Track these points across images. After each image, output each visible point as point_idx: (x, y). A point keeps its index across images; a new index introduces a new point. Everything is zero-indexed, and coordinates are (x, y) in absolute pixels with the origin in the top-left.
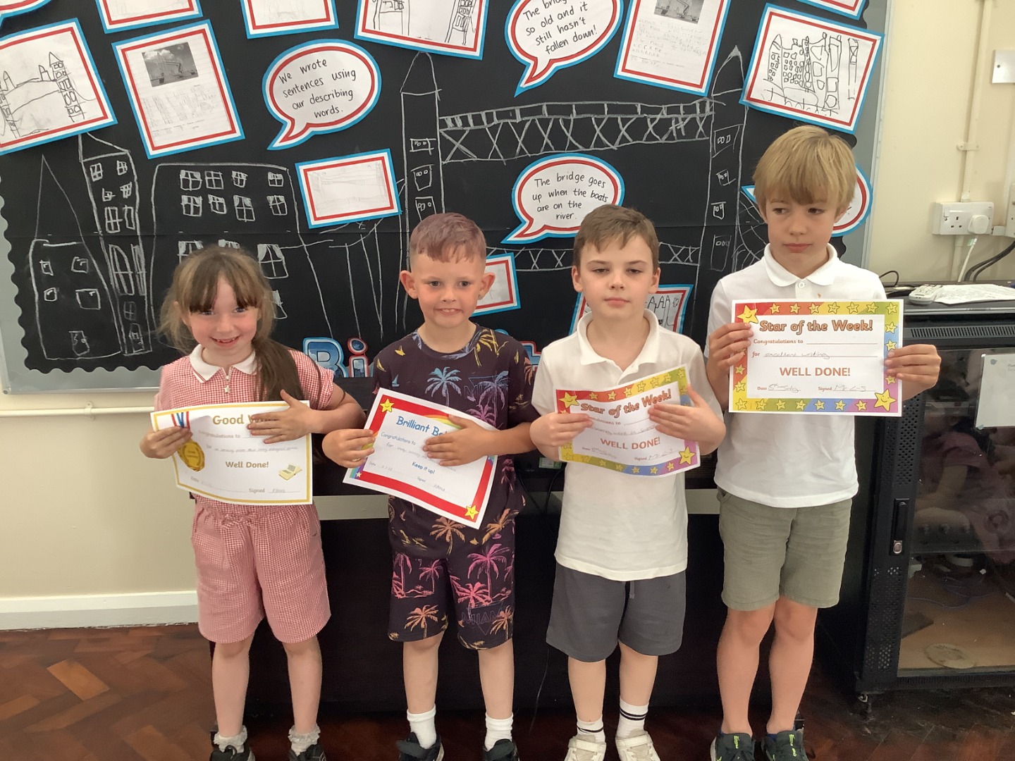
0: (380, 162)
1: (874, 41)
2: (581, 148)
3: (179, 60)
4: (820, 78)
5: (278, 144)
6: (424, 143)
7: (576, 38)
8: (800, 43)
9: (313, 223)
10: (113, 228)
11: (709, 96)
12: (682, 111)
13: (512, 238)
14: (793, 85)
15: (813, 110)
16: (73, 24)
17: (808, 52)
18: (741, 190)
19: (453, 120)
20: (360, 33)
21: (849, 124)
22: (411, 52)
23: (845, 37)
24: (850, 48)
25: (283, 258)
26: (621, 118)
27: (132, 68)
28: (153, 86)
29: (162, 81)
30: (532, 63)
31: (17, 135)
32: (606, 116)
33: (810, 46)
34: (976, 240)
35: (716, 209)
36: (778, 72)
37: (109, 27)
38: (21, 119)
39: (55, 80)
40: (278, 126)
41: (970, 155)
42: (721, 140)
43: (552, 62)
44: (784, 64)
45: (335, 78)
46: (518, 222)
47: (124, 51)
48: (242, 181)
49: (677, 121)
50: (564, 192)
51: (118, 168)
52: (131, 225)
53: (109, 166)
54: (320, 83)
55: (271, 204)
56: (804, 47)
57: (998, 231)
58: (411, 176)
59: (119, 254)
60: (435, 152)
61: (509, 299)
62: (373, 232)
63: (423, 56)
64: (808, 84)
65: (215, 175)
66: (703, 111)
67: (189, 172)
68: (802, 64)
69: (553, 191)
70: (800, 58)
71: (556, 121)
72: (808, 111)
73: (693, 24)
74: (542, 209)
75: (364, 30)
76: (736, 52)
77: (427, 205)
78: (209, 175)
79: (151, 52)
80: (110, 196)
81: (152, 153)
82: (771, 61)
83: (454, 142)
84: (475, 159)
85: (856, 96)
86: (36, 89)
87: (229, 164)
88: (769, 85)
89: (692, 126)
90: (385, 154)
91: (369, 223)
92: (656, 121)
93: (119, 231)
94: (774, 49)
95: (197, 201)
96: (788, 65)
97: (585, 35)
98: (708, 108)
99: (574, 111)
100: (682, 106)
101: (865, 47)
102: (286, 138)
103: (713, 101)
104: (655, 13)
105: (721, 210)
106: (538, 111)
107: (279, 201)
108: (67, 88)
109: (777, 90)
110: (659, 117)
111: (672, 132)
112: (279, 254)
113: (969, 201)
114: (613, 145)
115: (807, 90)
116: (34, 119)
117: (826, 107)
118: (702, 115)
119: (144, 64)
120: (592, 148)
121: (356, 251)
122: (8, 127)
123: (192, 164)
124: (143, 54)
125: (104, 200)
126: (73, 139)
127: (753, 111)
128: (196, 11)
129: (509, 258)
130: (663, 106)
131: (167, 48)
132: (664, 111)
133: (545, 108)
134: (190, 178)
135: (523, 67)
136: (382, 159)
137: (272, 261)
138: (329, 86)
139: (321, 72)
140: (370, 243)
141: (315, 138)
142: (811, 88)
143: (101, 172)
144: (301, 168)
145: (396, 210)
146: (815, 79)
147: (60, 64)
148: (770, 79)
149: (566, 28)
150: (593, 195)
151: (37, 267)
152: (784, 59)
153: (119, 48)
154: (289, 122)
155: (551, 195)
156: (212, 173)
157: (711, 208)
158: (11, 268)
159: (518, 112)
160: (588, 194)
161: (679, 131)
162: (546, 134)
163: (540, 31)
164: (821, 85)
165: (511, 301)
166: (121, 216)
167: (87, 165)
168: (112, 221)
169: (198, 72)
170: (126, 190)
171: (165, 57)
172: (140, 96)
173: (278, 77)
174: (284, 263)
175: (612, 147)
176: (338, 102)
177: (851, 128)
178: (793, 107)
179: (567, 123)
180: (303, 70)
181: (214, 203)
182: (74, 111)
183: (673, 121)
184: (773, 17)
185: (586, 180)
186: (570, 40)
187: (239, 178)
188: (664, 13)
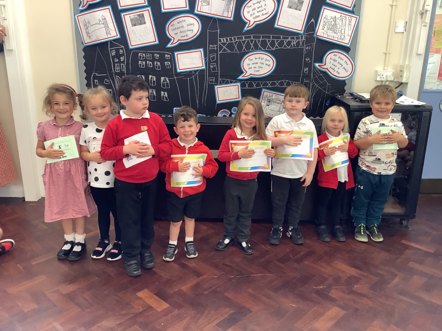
0: (200, 52)
1: (357, 18)
2: (263, 49)
3: (141, 19)
4: (339, 29)
5: (169, 46)
6: (214, 47)
7: (263, 15)
8: (333, 18)
9: (179, 71)
10: (117, 70)
11: (304, 34)
12: (295, 39)
13: (240, 78)
14: (330, 31)
15: (336, 39)
16: (109, 7)
17: (335, 21)
18: (313, 64)
19: (223, 39)
20: (196, 12)
21: (348, 44)
22: (211, 18)
23: (347, 17)
24: (349, 20)
25: (169, 82)
26: (276, 40)
27: (126, 21)
28: (132, 26)
29: (135, 25)
30: (249, 22)
31: (91, 40)
32: (271, 39)
33: (336, 19)
34: (388, 82)
35: (305, 70)
36: (326, 27)
37: (120, 8)
38: (92, 35)
39: (103, 24)
40: (170, 40)
41: (387, 55)
42: (307, 48)
43: (255, 22)
44: (328, 24)
45: (188, 25)
46: (242, 72)
47: (124, 15)
48: (157, 57)
49: (294, 42)
50: (257, 63)
51: (120, 52)
52: (123, 70)
53: (117, 51)
54: (183, 27)
55: (166, 65)
56: (334, 19)
57: (396, 80)
58: (209, 56)
59: (119, 78)
60: (217, 49)
61: (238, 97)
62: (197, 75)
63: (215, 19)
64: (335, 31)
65: (149, 55)
66: (302, 39)
67: (142, 54)
68: (333, 25)
69: (254, 63)
70: (333, 23)
71: (255, 41)
72: (335, 40)
73: (299, 11)
74: (250, 68)
75: (197, 11)
76: (313, 20)
77: (214, 66)
78: (148, 55)
79: (132, 16)
80: (117, 60)
81: (131, 47)
82: (324, 23)
83: (223, 46)
84: (230, 52)
85: (350, 35)
86: (97, 27)
87: (154, 52)
88: (323, 31)
89: (298, 43)
90: (202, 50)
91: (195, 71)
92: (287, 41)
93: (119, 71)
94: (325, 20)
95: (143, 63)
96: (329, 25)
97: (265, 14)
98: (303, 38)
99: (261, 38)
100: (295, 37)
101: (354, 20)
102: (172, 44)
103: (305, 36)
104: (288, 8)
105: (307, 71)
106: (250, 37)
107: (168, 63)
108: (107, 26)
109: (325, 33)
110: (288, 40)
111: (292, 45)
112: (167, 80)
113: (386, 70)
114: (273, 48)
115: (335, 33)
116: (96, 35)
117: (341, 38)
118: (302, 40)
119: (130, 20)
120: (266, 49)
121: (191, 80)
122: (88, 37)
123: (143, 51)
124: (130, 16)
125: (115, 61)
126: (107, 42)
127: (318, 39)
128: (146, 4)
129: (239, 84)
130: (289, 37)
131: (137, 15)
132: (290, 38)
133: (252, 36)
134: (142, 56)
135: (246, 23)
136: (201, 51)
137: (165, 83)
138: (186, 28)
139: (184, 24)
140: (196, 78)
141: (181, 44)
142: (336, 32)
143: (115, 53)
144: (176, 53)
145: (204, 67)
146: (338, 29)
147: (105, 19)
148: (323, 29)
149: (260, 11)
150: (266, 64)
151: (94, 82)
152: (328, 23)
153: (122, 14)
154: (173, 39)
155: (253, 64)
156: (149, 54)
157: (304, 70)
158: (86, 82)
159: (244, 38)
160: (265, 64)
161: (294, 45)
162: (252, 44)
163: (251, 12)
164: (339, 31)
165: (239, 98)
166: (120, 67)
167: (111, 50)
168: (117, 68)
169: (146, 23)
170: (122, 59)
171: (136, 17)
172: (128, 30)
173: (170, 25)
174: (169, 84)
175: (273, 49)
176: (188, 33)
177: (349, 45)
178: (330, 38)
179: (259, 41)
180: (178, 23)
181: (149, 64)
182: (108, 34)
183: (292, 42)
184: (325, 9)
185: (264, 59)
186: (261, 15)
187: (157, 56)
188: (290, 7)
